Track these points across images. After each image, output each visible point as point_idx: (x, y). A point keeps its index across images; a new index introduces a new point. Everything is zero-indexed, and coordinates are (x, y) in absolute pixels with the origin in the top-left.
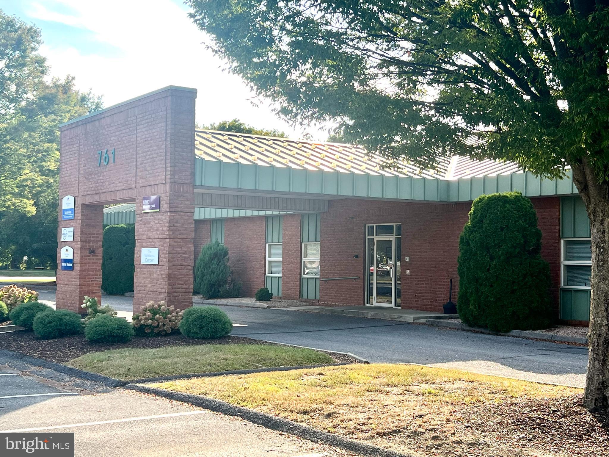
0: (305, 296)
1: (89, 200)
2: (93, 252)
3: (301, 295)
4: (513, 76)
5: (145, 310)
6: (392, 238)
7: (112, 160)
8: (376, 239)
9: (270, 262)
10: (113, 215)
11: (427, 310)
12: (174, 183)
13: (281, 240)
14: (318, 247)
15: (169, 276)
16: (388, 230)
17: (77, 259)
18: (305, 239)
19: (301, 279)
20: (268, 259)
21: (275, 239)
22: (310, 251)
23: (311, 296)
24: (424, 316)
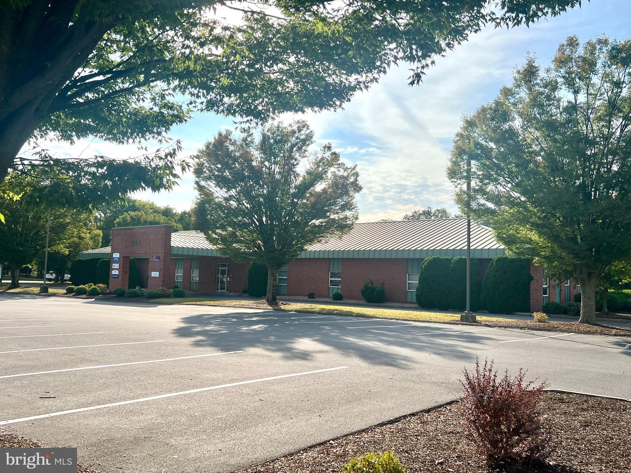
0: (192, 289)
1: (126, 255)
2: (126, 272)
3: (190, 288)
4: (266, 218)
5: (159, 290)
6: (226, 268)
7: (138, 243)
8: (220, 268)
9: (177, 276)
10: (96, 255)
11: (237, 292)
12: (165, 253)
13: (182, 267)
14: (198, 271)
15: (163, 281)
16: (225, 266)
17: (121, 274)
18: (193, 268)
19: (191, 282)
20: (176, 275)
21: (180, 267)
22: (194, 272)
23: (195, 288)
24: (236, 294)
